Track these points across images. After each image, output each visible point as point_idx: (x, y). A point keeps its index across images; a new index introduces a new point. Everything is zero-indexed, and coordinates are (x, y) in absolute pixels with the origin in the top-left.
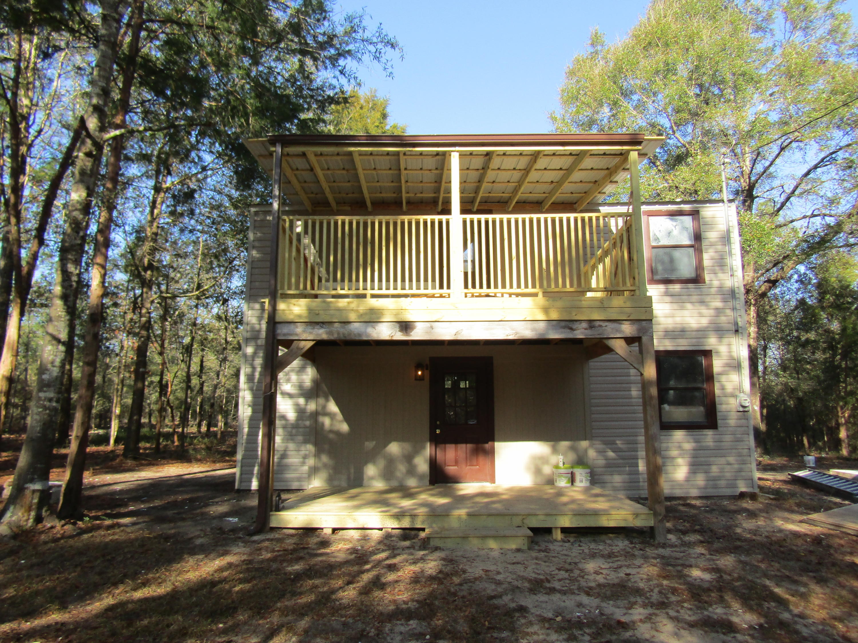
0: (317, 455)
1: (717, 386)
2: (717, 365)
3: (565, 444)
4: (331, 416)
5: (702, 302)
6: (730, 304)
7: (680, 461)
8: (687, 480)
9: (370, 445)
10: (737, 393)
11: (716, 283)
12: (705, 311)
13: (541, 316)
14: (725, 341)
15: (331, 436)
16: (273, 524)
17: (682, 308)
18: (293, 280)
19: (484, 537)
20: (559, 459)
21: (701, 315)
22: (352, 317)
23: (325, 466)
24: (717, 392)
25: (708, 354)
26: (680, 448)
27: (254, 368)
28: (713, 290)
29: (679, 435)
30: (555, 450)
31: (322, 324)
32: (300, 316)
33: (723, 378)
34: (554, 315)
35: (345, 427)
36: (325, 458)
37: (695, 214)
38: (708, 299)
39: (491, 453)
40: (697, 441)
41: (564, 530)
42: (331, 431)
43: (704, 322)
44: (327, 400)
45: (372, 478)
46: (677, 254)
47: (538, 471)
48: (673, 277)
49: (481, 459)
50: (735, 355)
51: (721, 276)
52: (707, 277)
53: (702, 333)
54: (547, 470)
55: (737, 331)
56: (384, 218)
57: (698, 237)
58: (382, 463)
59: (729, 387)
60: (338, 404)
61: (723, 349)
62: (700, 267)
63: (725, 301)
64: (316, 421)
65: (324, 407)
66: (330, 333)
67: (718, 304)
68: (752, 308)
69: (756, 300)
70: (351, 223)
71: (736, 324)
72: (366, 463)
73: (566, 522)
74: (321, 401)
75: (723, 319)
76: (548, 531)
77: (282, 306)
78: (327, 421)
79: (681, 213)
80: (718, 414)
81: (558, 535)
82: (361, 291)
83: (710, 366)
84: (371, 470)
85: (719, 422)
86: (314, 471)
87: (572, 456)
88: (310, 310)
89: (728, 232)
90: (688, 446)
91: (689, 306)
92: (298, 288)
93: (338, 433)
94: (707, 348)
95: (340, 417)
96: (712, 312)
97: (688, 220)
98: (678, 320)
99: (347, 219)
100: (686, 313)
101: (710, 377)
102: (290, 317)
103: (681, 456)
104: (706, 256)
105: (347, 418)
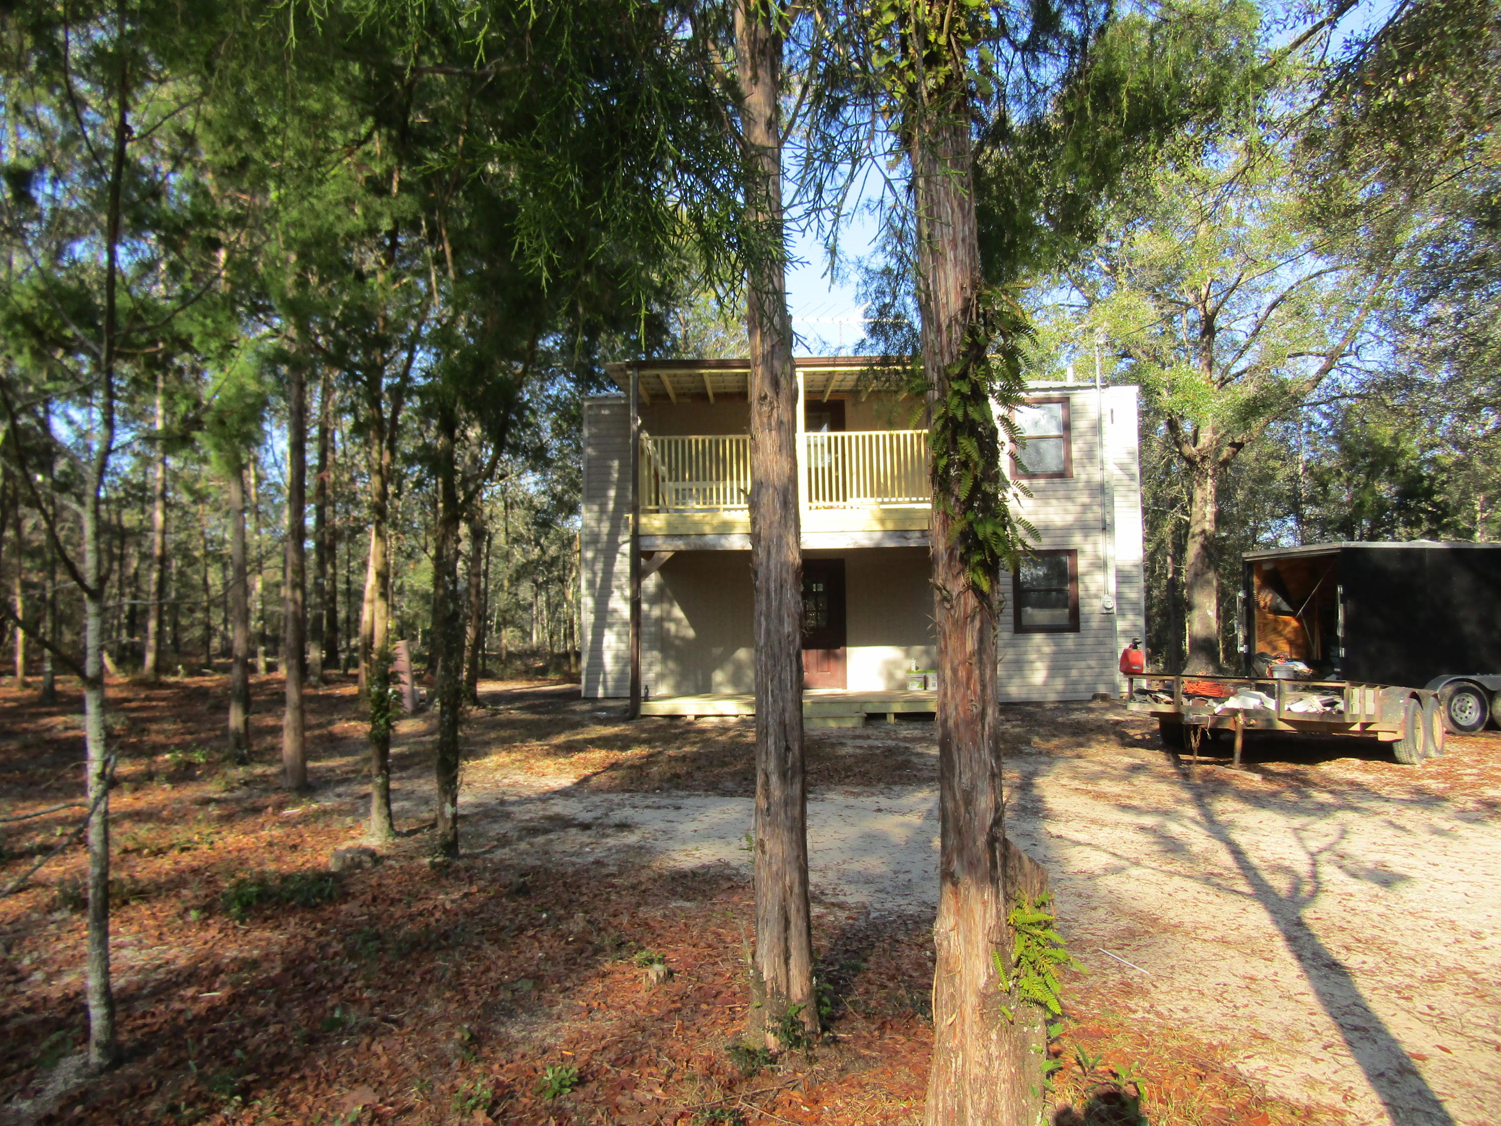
0: (664, 660)
1: (1081, 586)
2: (1082, 564)
3: (918, 649)
4: (677, 621)
5: (1069, 498)
6: (1099, 500)
7: (1039, 665)
8: (1045, 684)
9: (717, 651)
10: (1102, 594)
11: (1083, 477)
12: (1070, 507)
13: (878, 527)
14: (1091, 539)
15: (677, 642)
16: (643, 712)
17: (1047, 504)
18: (653, 496)
19: (825, 718)
20: (912, 664)
21: (1066, 512)
22: (707, 529)
23: (672, 672)
24: (1081, 593)
25: (1072, 553)
26: (1039, 651)
27: (594, 574)
28: (1080, 485)
29: (1038, 638)
30: (908, 655)
31: (680, 536)
32: (660, 529)
33: (1087, 579)
34: (890, 526)
35: (691, 633)
36: (671, 665)
37: (1065, 401)
38: (1074, 494)
39: (842, 658)
40: (1057, 644)
41: (898, 716)
42: (677, 637)
43: (1070, 519)
44: (672, 605)
45: (720, 684)
46: (1044, 445)
47: (890, 676)
48: (1038, 470)
49: (833, 664)
50: (1101, 554)
51: (1090, 469)
52: (1075, 472)
53: (1067, 530)
54: (900, 675)
55: (1104, 529)
56: (734, 437)
57: (1067, 427)
58: (730, 668)
59: (1093, 588)
60: (684, 609)
61: (1088, 548)
62: (1068, 460)
63: (1092, 496)
64: (662, 627)
65: (669, 613)
66: (687, 544)
67: (1085, 499)
69: (1214, 470)
70: (704, 442)
71: (1104, 521)
72: (714, 669)
73: (898, 708)
74: (666, 606)
75: (1090, 516)
76: (883, 716)
77: (643, 520)
78: (672, 627)
79: (1049, 401)
80: (1081, 617)
81: (891, 719)
82: (714, 506)
83: (1075, 565)
84: (719, 676)
85: (1082, 625)
86: (661, 677)
87: (925, 661)
88: (669, 524)
89: (1100, 420)
90: (1047, 649)
91: (1054, 502)
92: (657, 503)
93: (683, 639)
94: (1072, 547)
95: (686, 622)
96: (1078, 509)
97: (1057, 409)
98: (1042, 517)
99: (700, 438)
100: (1050, 510)
101: (1074, 578)
102: (652, 531)
103: (1040, 659)
104: (1074, 448)
105: (693, 624)
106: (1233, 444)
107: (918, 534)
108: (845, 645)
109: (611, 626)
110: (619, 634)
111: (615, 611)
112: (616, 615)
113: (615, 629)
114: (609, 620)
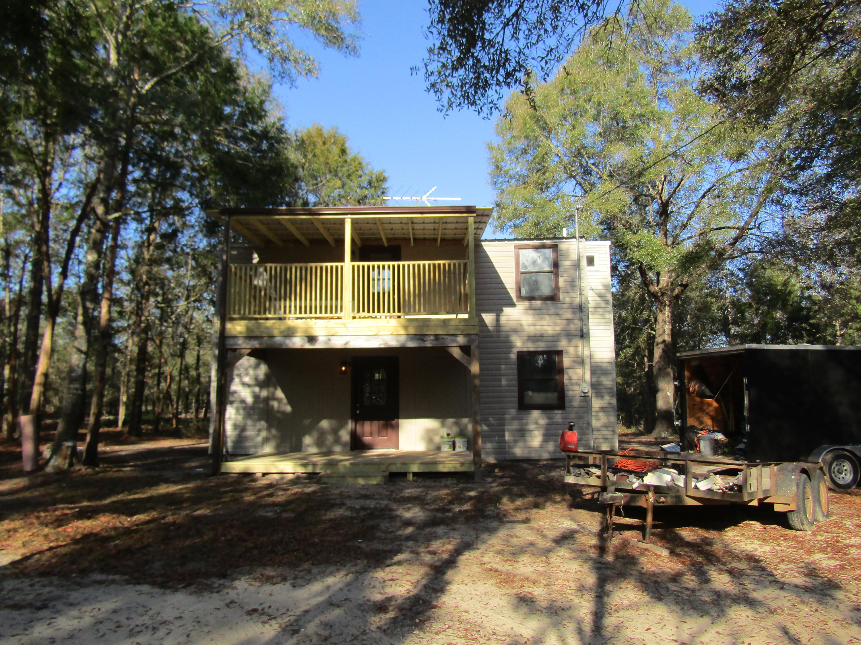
0: (269, 429)
1: (566, 377)
2: (566, 361)
3: (450, 421)
4: (279, 400)
5: (557, 314)
6: (578, 316)
7: (536, 433)
8: (541, 447)
9: (307, 422)
10: (581, 382)
11: (568, 300)
12: (559, 321)
13: (402, 332)
14: (572, 343)
15: (278, 415)
16: (223, 470)
17: (542, 319)
18: (237, 308)
20: (444, 432)
21: (556, 324)
22: (276, 332)
23: (274, 437)
24: (566, 381)
25: (560, 353)
26: (536, 423)
28: (565, 306)
29: (536, 414)
30: (443, 425)
31: (256, 338)
32: (241, 333)
33: (570, 371)
34: (412, 331)
35: (288, 409)
36: (274, 431)
37: (554, 247)
38: (561, 312)
39: (396, 428)
40: (549, 418)
41: (415, 474)
42: (278, 411)
43: (558, 329)
44: (276, 389)
45: (308, 446)
46: (541, 278)
47: (430, 440)
48: (537, 294)
49: (390, 432)
50: (580, 353)
51: (572, 294)
52: (561, 296)
53: (556, 337)
54: (437, 439)
55: (582, 336)
56: (299, 265)
57: (556, 265)
58: (315, 434)
59: (575, 378)
60: (284, 391)
61: (571, 349)
62: (557, 288)
63: (574, 313)
64: (268, 404)
65: (273, 394)
66: (260, 344)
67: (569, 316)
68: (667, 308)
69: (670, 302)
70: (276, 269)
71: (582, 331)
72: (304, 435)
73: (415, 468)
74: (271, 389)
75: (572, 327)
76: (403, 475)
77: (229, 326)
78: (275, 404)
79: (543, 247)
80: (567, 399)
81: (411, 477)
82: (282, 315)
83: (562, 362)
84: (308, 440)
85: (567, 404)
86: (266, 440)
87: (455, 430)
88: (248, 329)
89: (579, 260)
90: (543, 422)
91: (547, 317)
92: (239, 313)
93: (284, 413)
94: (560, 349)
95: (285, 401)
96: (564, 322)
97: (549, 252)
98: (538, 328)
99: (273, 265)
100: (545, 323)
101: (561, 371)
102: (234, 333)
103: (536, 429)
104: (561, 279)
105: (290, 402)
106: (681, 285)
107: (432, 338)
108: (398, 418)
109: (232, 403)
110: (237, 409)
111: (235, 392)
112: (235, 395)
113: (235, 405)
114: (231, 398)
